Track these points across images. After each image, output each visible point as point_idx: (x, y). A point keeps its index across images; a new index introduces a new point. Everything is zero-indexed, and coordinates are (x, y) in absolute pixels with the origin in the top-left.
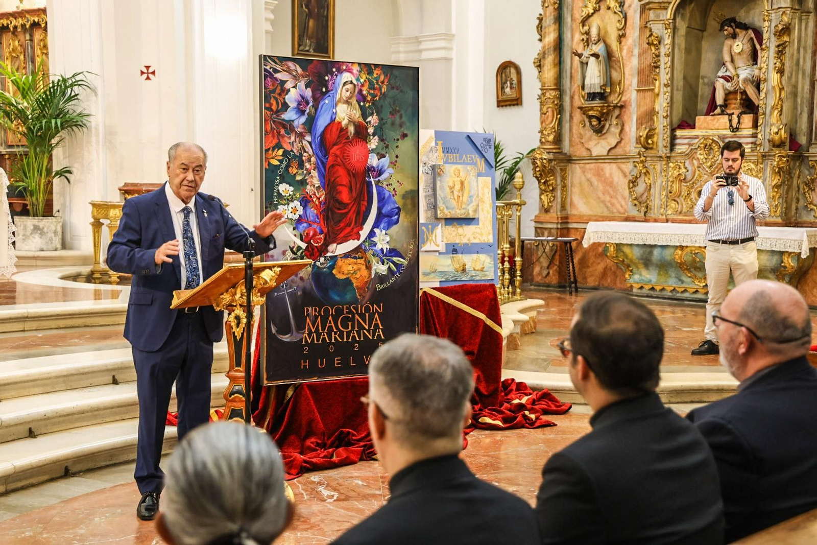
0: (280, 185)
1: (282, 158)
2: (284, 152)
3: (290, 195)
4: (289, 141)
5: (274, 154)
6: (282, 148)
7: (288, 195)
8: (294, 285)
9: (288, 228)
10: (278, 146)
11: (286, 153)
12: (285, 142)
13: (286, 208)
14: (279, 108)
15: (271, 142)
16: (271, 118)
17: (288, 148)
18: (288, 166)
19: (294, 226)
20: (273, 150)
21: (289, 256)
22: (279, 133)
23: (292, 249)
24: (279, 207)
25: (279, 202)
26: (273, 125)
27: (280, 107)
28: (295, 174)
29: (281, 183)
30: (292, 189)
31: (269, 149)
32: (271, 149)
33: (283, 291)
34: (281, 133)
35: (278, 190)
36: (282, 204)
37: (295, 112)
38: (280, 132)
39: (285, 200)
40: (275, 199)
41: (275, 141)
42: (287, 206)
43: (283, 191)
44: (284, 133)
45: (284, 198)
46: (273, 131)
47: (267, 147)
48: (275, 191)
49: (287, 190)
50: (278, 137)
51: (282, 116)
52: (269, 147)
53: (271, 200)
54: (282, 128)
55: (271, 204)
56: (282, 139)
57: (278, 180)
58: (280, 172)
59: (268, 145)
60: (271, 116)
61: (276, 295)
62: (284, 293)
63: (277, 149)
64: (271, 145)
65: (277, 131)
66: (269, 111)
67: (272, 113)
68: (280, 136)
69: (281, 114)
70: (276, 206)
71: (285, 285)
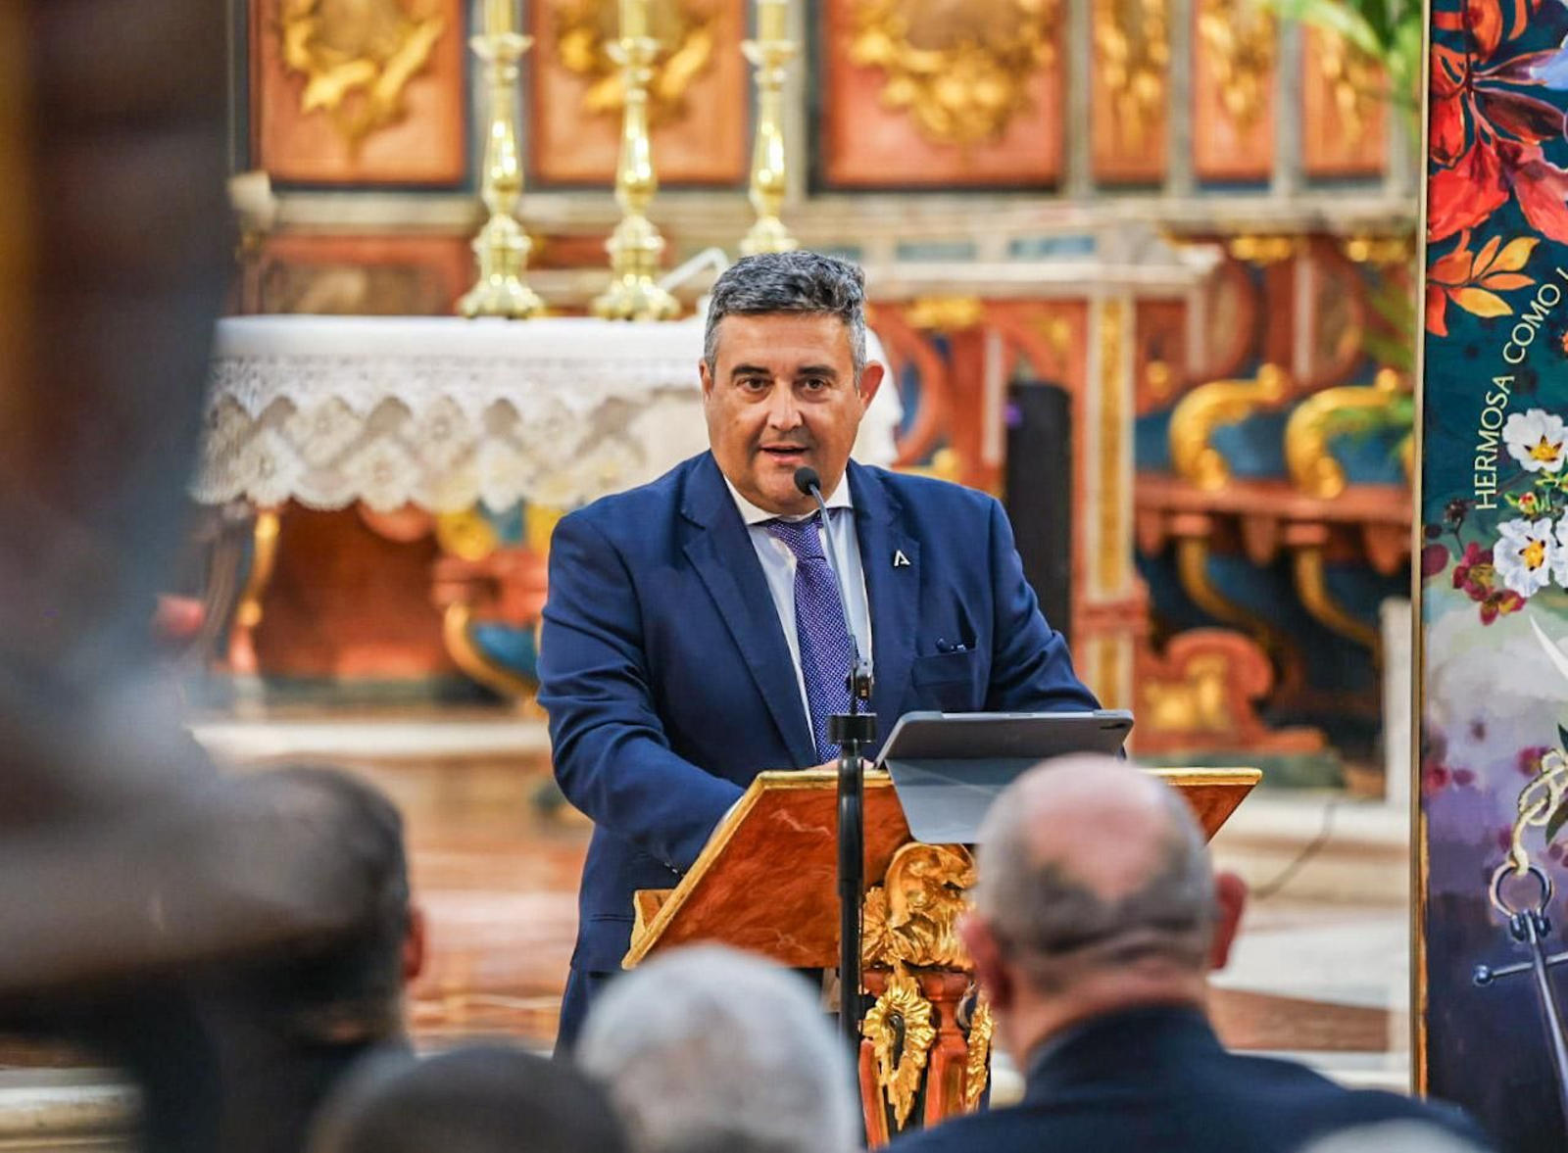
0: (1513, 418)
1: (1526, 281)
2: (1535, 251)
5: (1479, 266)
6: (1527, 231)
7: (1557, 466)
9: (1552, 635)
10: (1508, 223)
11: (1546, 259)
12: (1545, 202)
13: (1547, 536)
14: (1513, 36)
15: (1468, 206)
16: (1468, 84)
17: (1561, 230)
18: (1558, 322)
20: (1476, 246)
21: (1559, 779)
22: (1510, 159)
24: (1503, 527)
25: (1502, 503)
26: (1479, 119)
27: (1521, 24)
29: (1516, 406)
31: (1452, 241)
32: (1466, 238)
33: (1525, 957)
34: (1524, 158)
35: (1502, 445)
36: (1518, 514)
38: (1517, 152)
39: (1539, 493)
40: (1485, 487)
41: (1489, 200)
42: (1548, 523)
43: (1528, 448)
44: (1540, 157)
45: (1540, 482)
46: (1479, 148)
47: (1444, 228)
48: (1479, 448)
49: (1552, 442)
50: (1503, 179)
51: (1532, 71)
52: (1451, 231)
53: (1460, 494)
54: (1528, 131)
55: (1459, 514)
56: (1526, 188)
57: (1499, 391)
58: (1515, 352)
59: (1451, 221)
60: (1469, 76)
61: (1483, 975)
62: (1527, 965)
63: (1497, 239)
64: (1465, 219)
65: (1499, 146)
66: (1458, 50)
67: (1474, 58)
68: (1519, 173)
69: (1527, 63)
70: (1487, 525)
71: (1537, 929)
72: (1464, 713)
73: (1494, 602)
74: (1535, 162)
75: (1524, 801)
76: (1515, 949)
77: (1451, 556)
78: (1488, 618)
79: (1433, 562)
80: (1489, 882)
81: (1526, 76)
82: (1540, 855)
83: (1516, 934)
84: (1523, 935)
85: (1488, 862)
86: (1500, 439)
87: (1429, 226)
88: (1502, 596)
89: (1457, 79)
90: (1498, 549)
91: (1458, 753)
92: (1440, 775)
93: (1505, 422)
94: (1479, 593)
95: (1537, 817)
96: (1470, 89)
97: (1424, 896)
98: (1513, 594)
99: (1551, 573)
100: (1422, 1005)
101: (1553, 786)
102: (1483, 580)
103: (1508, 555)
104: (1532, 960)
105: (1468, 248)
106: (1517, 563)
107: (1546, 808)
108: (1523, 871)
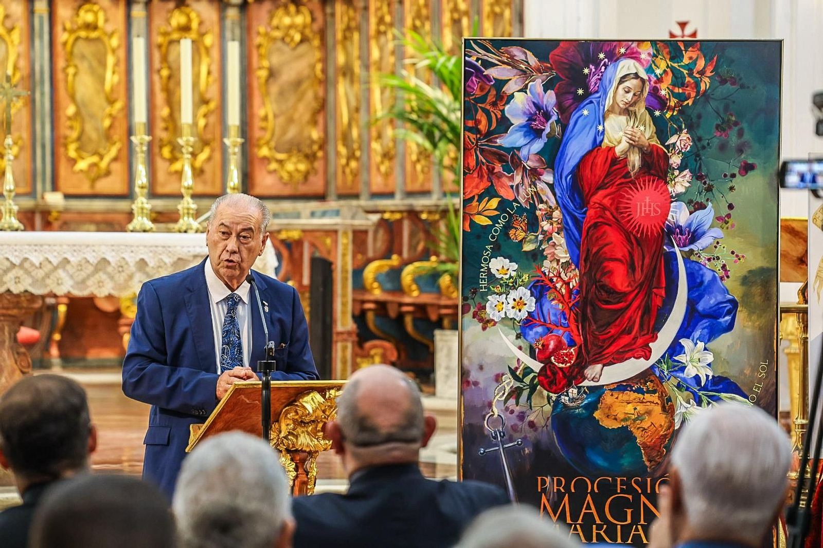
0: (493, 260)
1: (497, 213)
2: (500, 203)
3: (511, 277)
4: (511, 184)
5: (481, 208)
6: (497, 196)
7: (507, 276)
8: (516, 435)
9: (506, 336)
10: (490, 193)
11: (504, 205)
12: (503, 185)
13: (504, 300)
14: (492, 129)
15: (477, 187)
16: (477, 145)
17: (509, 195)
18: (508, 227)
19: (519, 332)
20: (480, 201)
21: (508, 384)
22: (491, 171)
23: (513, 372)
24: (489, 297)
25: (489, 289)
26: (480, 156)
27: (494, 125)
28: (521, 241)
29: (494, 256)
30: (515, 266)
31: (473, 198)
32: (476, 198)
33: (496, 445)
34: (496, 171)
35: (489, 269)
36: (495, 293)
37: (522, 133)
38: (494, 168)
39: (501, 286)
40: (483, 283)
41: (484, 185)
42: (504, 296)
43: (498, 270)
44: (501, 170)
45: (502, 282)
46: (481, 167)
47: (469, 194)
48: (482, 270)
49: (506, 268)
50: (488, 177)
51: (498, 141)
52: (471, 195)
53: (475, 286)
54: (497, 162)
55: (474, 293)
56: (497, 181)
57: (488, 250)
58: (493, 237)
59: (471, 192)
60: (477, 143)
61: (482, 452)
62: (497, 448)
63: (487, 198)
64: (476, 191)
65: (487, 166)
66: (474, 134)
67: (478, 136)
68: (494, 176)
69: (497, 138)
70: (484, 296)
71: (500, 436)
72: (476, 361)
73: (486, 323)
74: (499, 172)
75: (496, 392)
76: (493, 442)
77: (472, 307)
78: (484, 329)
79: (465, 309)
80: (485, 420)
81: (496, 143)
82: (502, 410)
83: (493, 437)
84: (495, 438)
85: (484, 413)
86: (488, 267)
87: (464, 194)
88: (489, 321)
89: (473, 143)
90: (487, 305)
91: (474, 376)
92: (468, 382)
93: (490, 261)
94: (481, 320)
95: (500, 397)
96: (477, 147)
97: (462, 424)
98: (493, 320)
99: (506, 313)
100: (462, 462)
101: (506, 386)
102: (482, 315)
103: (491, 307)
104: (499, 446)
105: (477, 201)
106: (494, 310)
107: (504, 394)
108: (496, 416)
